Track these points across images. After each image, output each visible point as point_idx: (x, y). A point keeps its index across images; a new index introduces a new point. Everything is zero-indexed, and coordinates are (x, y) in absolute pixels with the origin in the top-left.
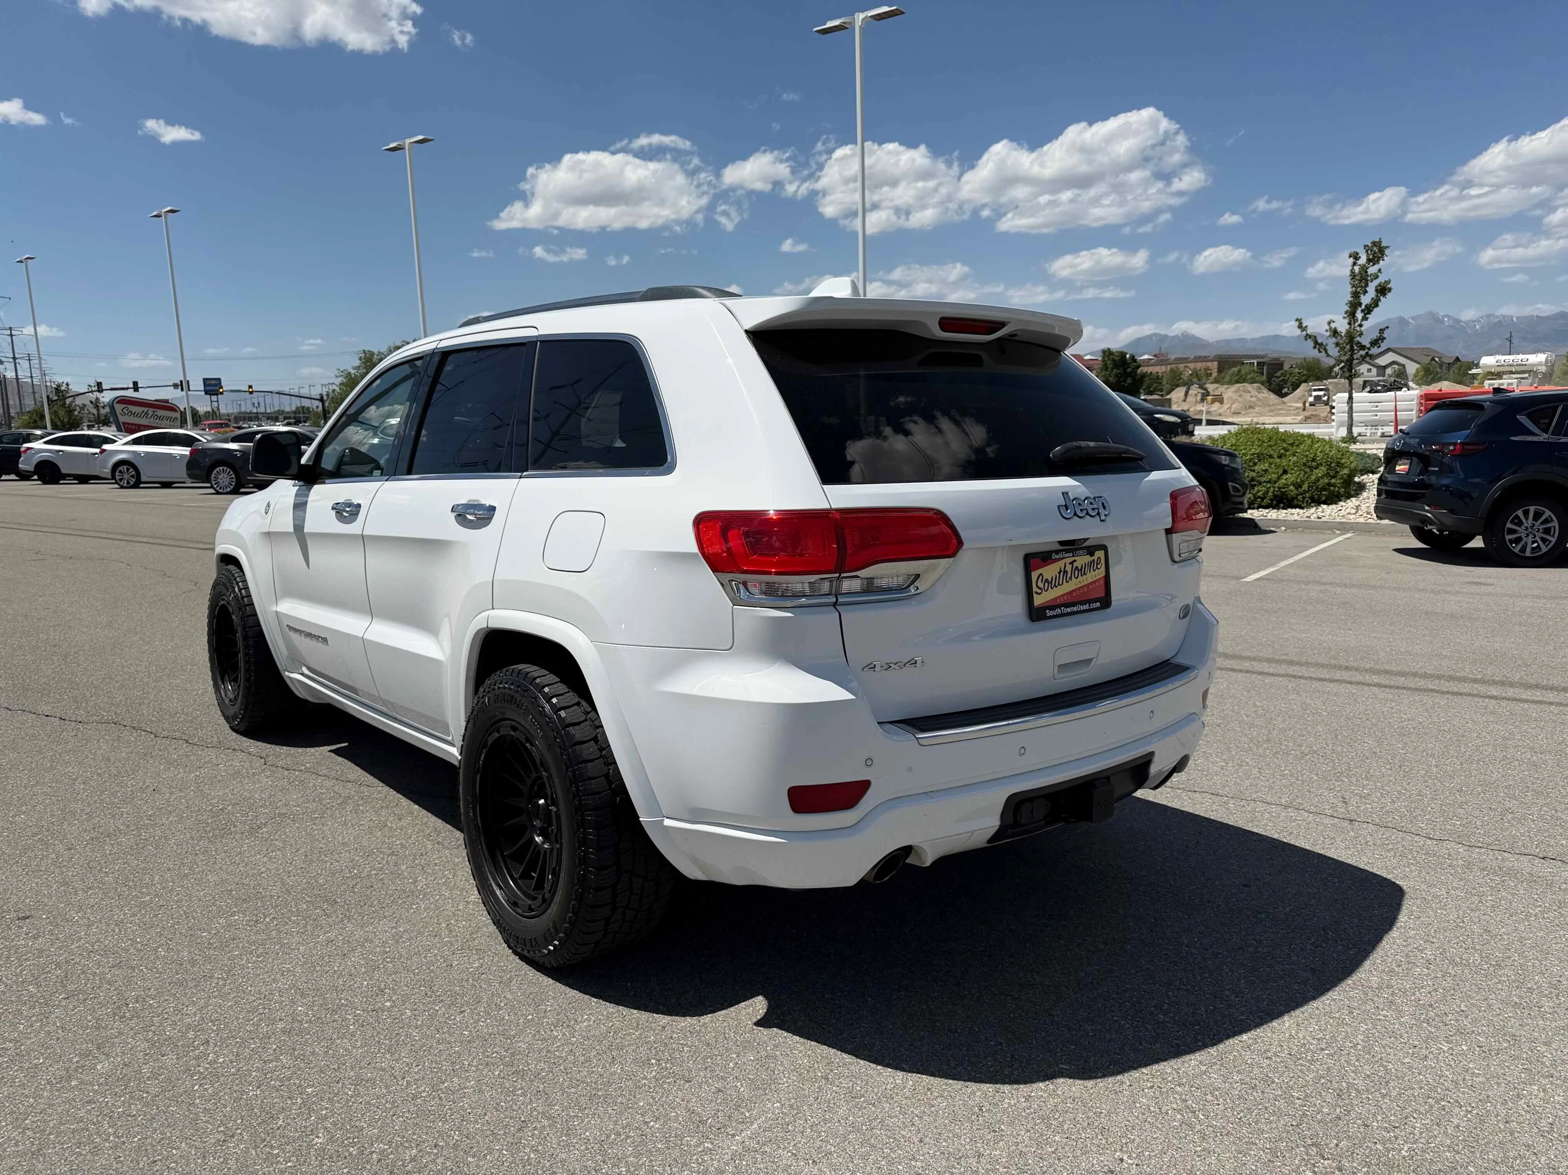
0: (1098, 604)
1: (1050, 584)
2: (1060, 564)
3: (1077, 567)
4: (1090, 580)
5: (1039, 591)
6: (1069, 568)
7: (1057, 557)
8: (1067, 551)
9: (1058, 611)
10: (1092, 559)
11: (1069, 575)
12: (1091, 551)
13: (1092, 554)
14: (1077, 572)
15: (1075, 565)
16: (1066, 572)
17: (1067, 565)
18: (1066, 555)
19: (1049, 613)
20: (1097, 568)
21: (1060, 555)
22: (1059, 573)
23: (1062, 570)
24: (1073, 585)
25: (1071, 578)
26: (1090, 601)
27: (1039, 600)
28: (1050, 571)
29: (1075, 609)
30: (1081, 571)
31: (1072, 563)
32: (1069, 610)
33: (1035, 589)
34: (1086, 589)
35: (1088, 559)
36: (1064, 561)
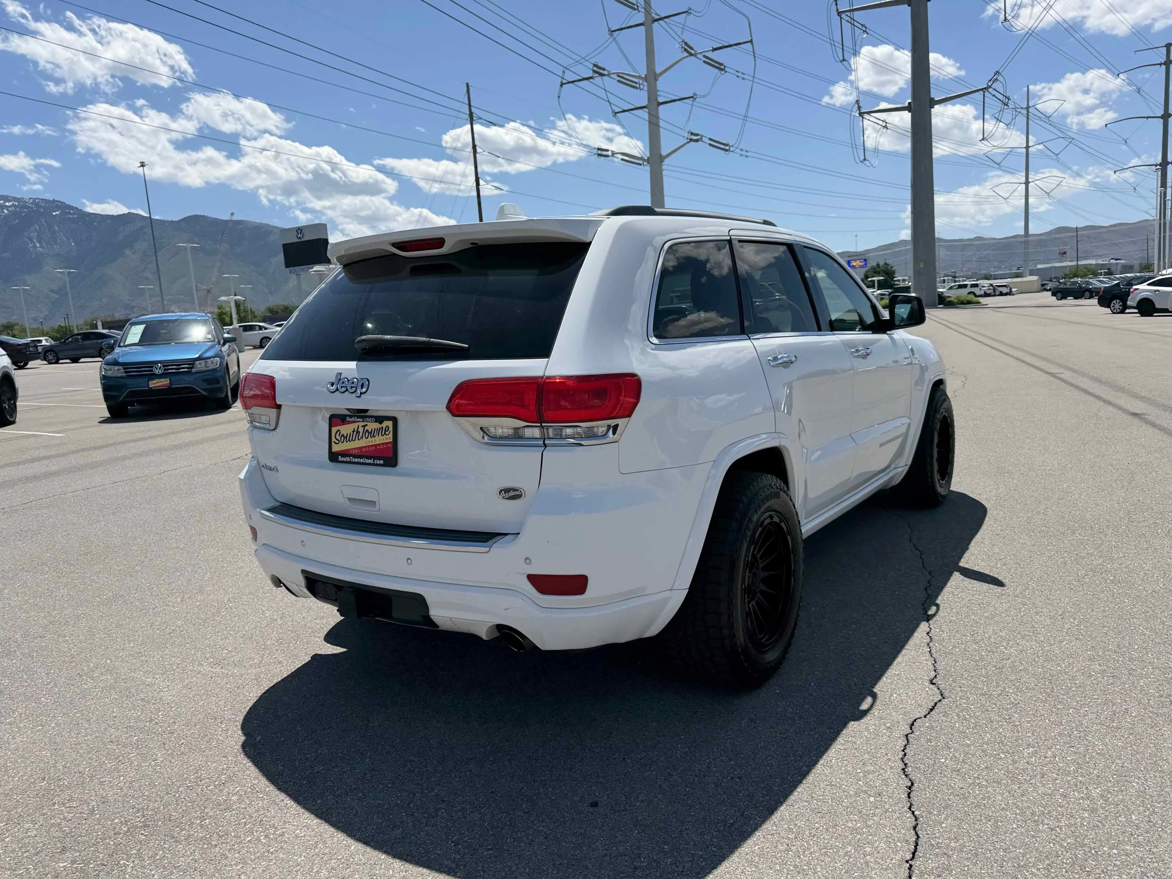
0: (382, 462)
1: (345, 438)
2: (354, 426)
3: (367, 430)
4: (378, 442)
5: (337, 442)
6: (361, 430)
7: (350, 420)
8: (358, 417)
9: (348, 459)
10: (381, 426)
11: (361, 435)
12: (380, 419)
13: (381, 423)
14: (367, 434)
15: (366, 428)
16: (358, 432)
17: (360, 427)
18: (358, 420)
19: (340, 458)
20: (385, 433)
21: (353, 419)
22: (353, 431)
23: (356, 430)
24: (363, 443)
25: (362, 437)
26: (375, 458)
27: (336, 448)
28: (346, 429)
29: (361, 461)
30: (371, 434)
31: (364, 426)
32: (356, 460)
33: (333, 439)
34: (373, 448)
35: (377, 425)
36: (357, 424)
